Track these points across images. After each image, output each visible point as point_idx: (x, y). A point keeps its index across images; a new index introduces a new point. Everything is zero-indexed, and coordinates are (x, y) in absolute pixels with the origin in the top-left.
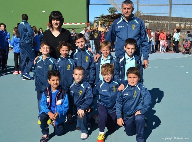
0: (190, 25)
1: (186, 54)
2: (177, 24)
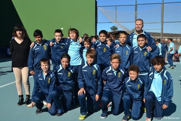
0: (177, 40)
1: (176, 61)
2: (166, 38)
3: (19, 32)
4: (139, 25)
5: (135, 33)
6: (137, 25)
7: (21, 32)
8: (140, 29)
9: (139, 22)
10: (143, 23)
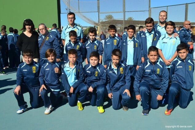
3: (28, 26)
4: (164, 16)
5: (158, 24)
6: (162, 16)
7: (30, 27)
8: (164, 20)
9: (163, 13)
10: (167, 15)
